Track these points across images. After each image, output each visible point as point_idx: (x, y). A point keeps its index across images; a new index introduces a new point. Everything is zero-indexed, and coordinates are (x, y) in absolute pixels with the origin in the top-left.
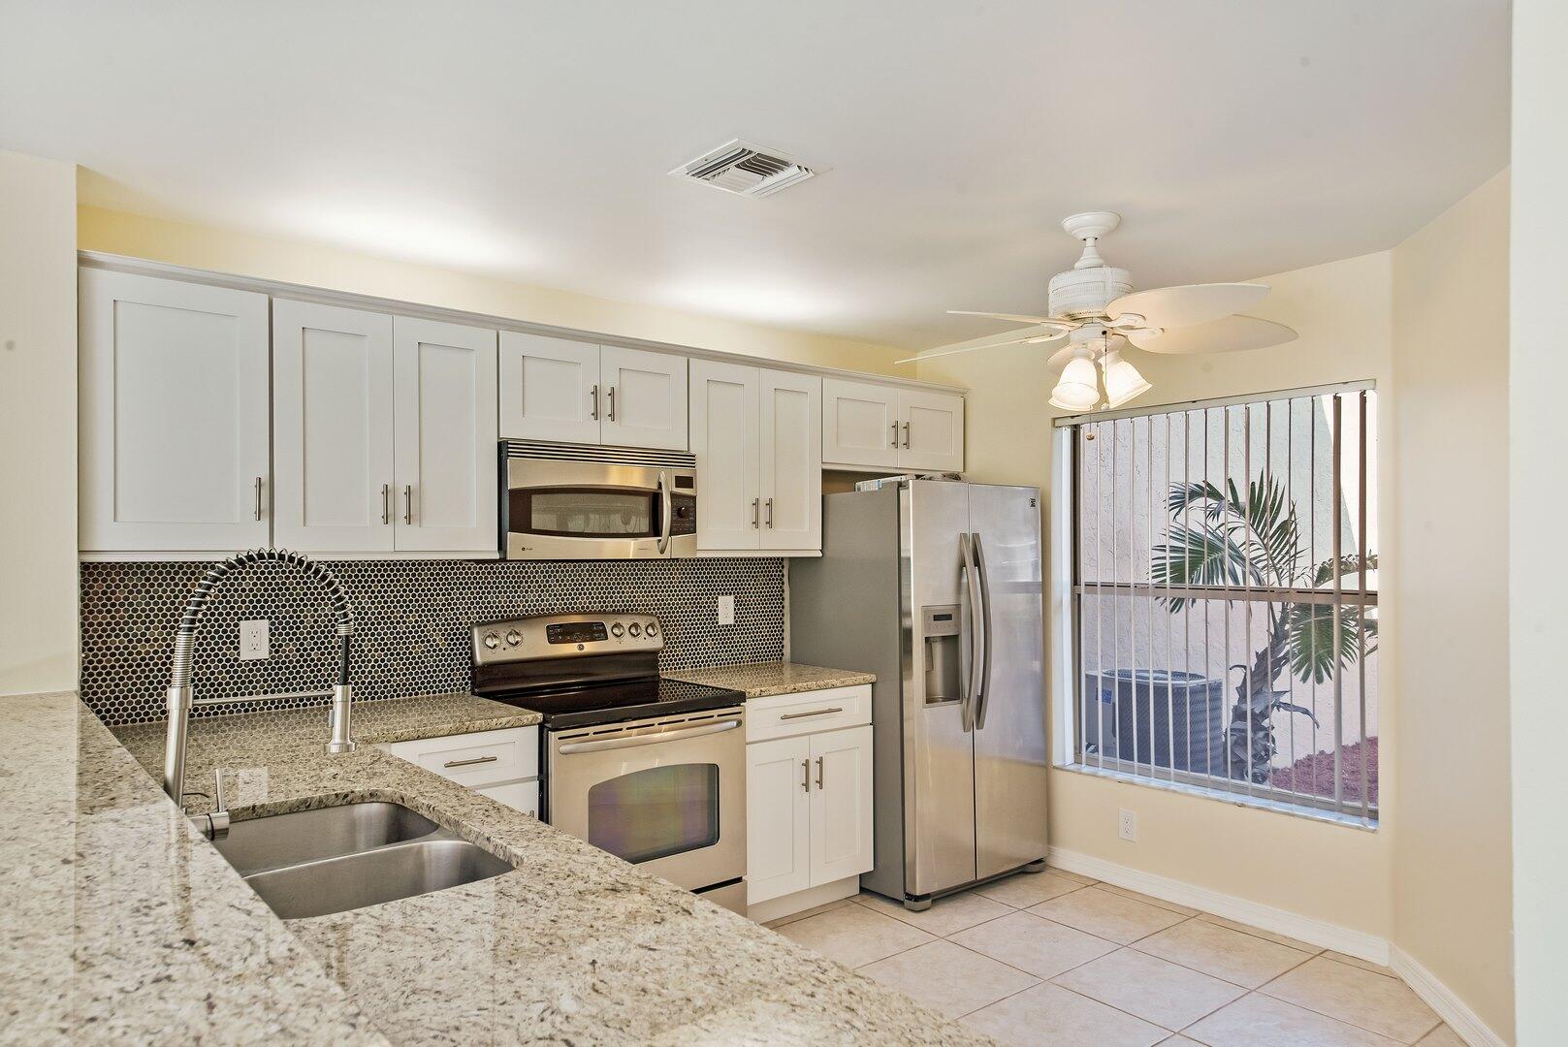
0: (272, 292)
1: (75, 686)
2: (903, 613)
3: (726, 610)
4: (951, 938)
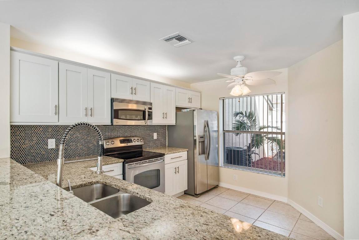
0: (59, 60)
1: (9, 156)
2: (194, 136)
3: (155, 136)
4: (206, 203)
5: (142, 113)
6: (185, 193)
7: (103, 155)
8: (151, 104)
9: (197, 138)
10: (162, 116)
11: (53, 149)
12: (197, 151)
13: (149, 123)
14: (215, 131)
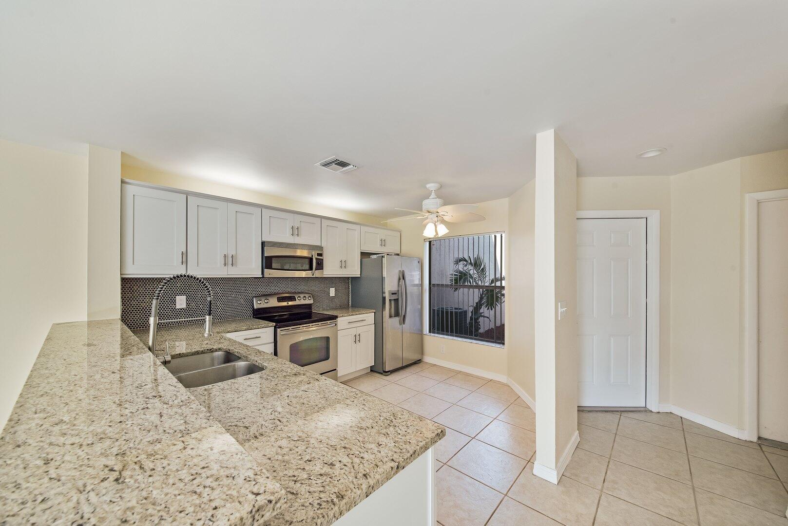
0: (187, 194)
1: (119, 317)
2: (383, 293)
3: (332, 291)
4: (396, 383)
5: (307, 261)
6: (371, 371)
7: (253, 317)
8: (321, 248)
9: (387, 296)
10: (339, 264)
11: (184, 309)
12: (386, 313)
13: (317, 274)
14: (417, 285)
